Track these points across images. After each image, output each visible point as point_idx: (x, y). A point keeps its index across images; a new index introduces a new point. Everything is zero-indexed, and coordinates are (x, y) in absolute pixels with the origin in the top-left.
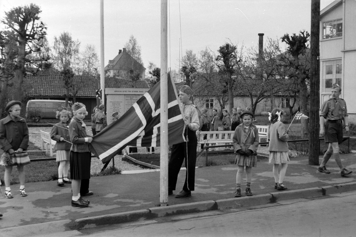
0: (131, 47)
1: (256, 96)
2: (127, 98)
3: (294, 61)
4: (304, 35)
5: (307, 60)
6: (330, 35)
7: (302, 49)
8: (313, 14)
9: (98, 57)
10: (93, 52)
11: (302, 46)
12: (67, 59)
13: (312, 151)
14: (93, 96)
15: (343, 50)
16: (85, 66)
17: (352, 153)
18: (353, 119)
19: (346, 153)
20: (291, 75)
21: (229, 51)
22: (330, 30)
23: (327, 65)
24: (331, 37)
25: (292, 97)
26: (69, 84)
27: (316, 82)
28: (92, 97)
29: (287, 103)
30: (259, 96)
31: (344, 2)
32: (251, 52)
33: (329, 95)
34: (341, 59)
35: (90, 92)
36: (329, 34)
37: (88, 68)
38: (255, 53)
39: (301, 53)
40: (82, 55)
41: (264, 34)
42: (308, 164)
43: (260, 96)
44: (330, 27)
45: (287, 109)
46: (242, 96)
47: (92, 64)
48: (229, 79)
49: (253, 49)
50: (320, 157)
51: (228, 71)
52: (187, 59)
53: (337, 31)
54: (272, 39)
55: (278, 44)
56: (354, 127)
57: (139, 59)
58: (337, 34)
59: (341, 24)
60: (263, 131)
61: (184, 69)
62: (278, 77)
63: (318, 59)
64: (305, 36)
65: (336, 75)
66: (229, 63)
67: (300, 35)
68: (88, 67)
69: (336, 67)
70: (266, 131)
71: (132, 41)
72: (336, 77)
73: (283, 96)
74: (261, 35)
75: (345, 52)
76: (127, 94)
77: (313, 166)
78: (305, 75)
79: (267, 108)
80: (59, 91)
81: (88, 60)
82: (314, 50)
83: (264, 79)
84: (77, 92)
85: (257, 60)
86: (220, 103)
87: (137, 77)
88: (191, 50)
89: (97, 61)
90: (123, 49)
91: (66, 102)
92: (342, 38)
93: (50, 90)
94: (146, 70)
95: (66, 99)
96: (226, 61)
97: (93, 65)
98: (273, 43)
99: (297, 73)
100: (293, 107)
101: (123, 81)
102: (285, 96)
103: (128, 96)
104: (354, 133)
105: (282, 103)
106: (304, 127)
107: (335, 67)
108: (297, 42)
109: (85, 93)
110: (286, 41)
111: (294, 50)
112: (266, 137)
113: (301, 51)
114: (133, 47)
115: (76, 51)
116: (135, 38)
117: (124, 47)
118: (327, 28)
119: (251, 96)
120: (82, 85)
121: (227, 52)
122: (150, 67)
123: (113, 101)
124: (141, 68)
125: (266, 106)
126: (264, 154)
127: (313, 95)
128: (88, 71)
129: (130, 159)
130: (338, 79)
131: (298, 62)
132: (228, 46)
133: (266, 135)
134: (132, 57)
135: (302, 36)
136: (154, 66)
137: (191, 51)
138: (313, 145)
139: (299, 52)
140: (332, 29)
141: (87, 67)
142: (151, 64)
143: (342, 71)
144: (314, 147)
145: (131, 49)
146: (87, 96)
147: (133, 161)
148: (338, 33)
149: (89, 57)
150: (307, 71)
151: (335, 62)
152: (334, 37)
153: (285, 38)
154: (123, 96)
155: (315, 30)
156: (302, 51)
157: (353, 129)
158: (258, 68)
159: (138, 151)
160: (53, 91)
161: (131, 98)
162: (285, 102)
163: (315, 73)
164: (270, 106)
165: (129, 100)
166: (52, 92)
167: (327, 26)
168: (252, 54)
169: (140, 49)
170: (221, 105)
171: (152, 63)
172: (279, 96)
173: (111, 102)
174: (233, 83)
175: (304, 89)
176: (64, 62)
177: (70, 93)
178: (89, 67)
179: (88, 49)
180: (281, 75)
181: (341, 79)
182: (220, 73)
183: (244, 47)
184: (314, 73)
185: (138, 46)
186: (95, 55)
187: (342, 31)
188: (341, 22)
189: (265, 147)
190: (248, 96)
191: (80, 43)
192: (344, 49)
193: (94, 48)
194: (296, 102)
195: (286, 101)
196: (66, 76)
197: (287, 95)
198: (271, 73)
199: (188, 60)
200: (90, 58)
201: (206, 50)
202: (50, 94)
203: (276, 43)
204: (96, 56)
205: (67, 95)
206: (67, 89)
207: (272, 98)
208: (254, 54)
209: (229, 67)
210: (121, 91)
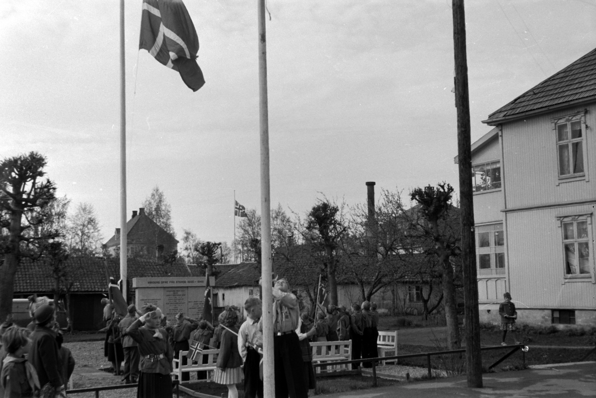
0: (154, 206)
1: (369, 283)
2: (168, 293)
3: (432, 228)
4: (444, 189)
5: (448, 225)
6: (483, 186)
7: (443, 211)
8: (462, 166)
9: (97, 224)
10: (90, 216)
11: (443, 206)
12: (45, 229)
13: (472, 366)
14: (97, 290)
15: (503, 208)
16: (76, 240)
17: (529, 369)
18: (527, 317)
19: (522, 369)
20: (429, 250)
21: (327, 215)
22: (482, 178)
23: (479, 232)
24: (485, 189)
25: (426, 283)
26: (60, 271)
27: (471, 265)
28: (95, 291)
29: (417, 293)
30: (373, 283)
31: (501, 136)
32: (356, 212)
33: (487, 280)
34: (502, 223)
35: (92, 284)
36: (480, 184)
37: (80, 243)
38: (363, 213)
39: (441, 216)
40: (71, 221)
41: (376, 183)
42: (467, 386)
43: (375, 283)
44: (482, 173)
45: (419, 304)
46: (346, 283)
47: (87, 236)
48: (330, 258)
49: (360, 208)
50: (483, 375)
51: (327, 246)
52: (247, 225)
53: (492, 179)
54: (390, 192)
55: (400, 198)
56: (529, 330)
57: (168, 225)
58: (493, 185)
59: (498, 169)
60: (389, 341)
61: (254, 243)
62: (402, 252)
63: (472, 230)
64: (446, 190)
65: (495, 247)
66: (328, 233)
67: (438, 190)
68: (81, 241)
69: (495, 236)
70: (393, 341)
71: (157, 197)
72: (495, 251)
73: (412, 283)
74: (371, 185)
75: (506, 212)
76: (168, 286)
77: (473, 389)
78: (450, 251)
79: (385, 302)
80: (40, 284)
81: (80, 229)
82: (466, 218)
83: (379, 256)
84: (72, 284)
85: (366, 224)
86: (310, 296)
87: (173, 258)
88: (254, 209)
89: (96, 231)
90: (140, 209)
91: (54, 301)
92: (501, 191)
93: (25, 281)
94: (178, 244)
95: (55, 297)
96: (324, 230)
97: (89, 237)
98: (390, 198)
99: (437, 247)
100: (427, 301)
101: (147, 264)
102: (415, 282)
103: (170, 289)
104: (529, 339)
105: (410, 294)
106: (452, 333)
107: (493, 235)
108: (434, 201)
109: (84, 285)
110: (418, 198)
111: (431, 212)
112: (393, 350)
113: (441, 213)
114: (158, 206)
115: (61, 215)
116: (160, 191)
117: (141, 207)
118: (476, 175)
119: (362, 285)
120: (80, 272)
121: (324, 216)
122: (186, 239)
123: (146, 298)
124: (171, 241)
125: (383, 299)
126: (394, 376)
127: (468, 282)
128: (80, 248)
129: (184, 391)
130: (499, 254)
131: (438, 231)
132: (325, 206)
133: (393, 346)
134: (156, 224)
135: (442, 190)
136: (192, 237)
137: (254, 211)
138: (473, 357)
139: (439, 215)
140: (484, 177)
141: (78, 240)
142: (188, 234)
143: (505, 241)
144: (474, 360)
145: (153, 209)
146: (87, 291)
147: (190, 393)
148: (494, 183)
149: (82, 224)
150: (452, 244)
151: (492, 227)
152: (488, 189)
153: (417, 195)
154: (162, 289)
155: (465, 189)
156: (444, 213)
157: (528, 333)
158: (371, 238)
159: (190, 378)
160: (29, 284)
161: (174, 293)
162: (414, 291)
163: (470, 251)
164: (390, 300)
165: (172, 296)
166: (27, 286)
167: (476, 173)
168: (359, 216)
169: (169, 210)
170: (311, 300)
171: (188, 231)
172: (405, 283)
173: (143, 300)
174: (336, 264)
175: (448, 273)
176: (39, 233)
177: (61, 287)
178: (83, 240)
179: (82, 211)
180: (406, 249)
181: (504, 253)
182: (315, 249)
183: (346, 206)
184: (468, 250)
185: (166, 205)
186: (92, 221)
187: (500, 180)
188: (498, 166)
189: (393, 366)
190: (357, 284)
191: (68, 202)
192: (506, 208)
193: (91, 210)
194: (433, 291)
195: (417, 290)
196: (55, 259)
197: (416, 280)
198: (392, 245)
199: (249, 225)
200: (84, 226)
201: (279, 209)
202: (23, 289)
203: (396, 198)
204: (94, 223)
205: (56, 290)
206: (58, 279)
207: (393, 287)
208: (361, 216)
209: (329, 240)
210: (159, 282)
